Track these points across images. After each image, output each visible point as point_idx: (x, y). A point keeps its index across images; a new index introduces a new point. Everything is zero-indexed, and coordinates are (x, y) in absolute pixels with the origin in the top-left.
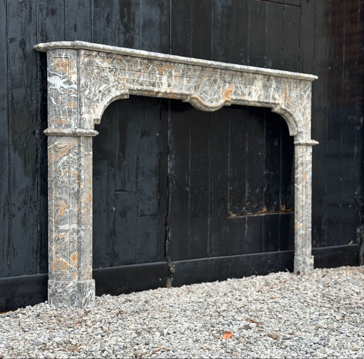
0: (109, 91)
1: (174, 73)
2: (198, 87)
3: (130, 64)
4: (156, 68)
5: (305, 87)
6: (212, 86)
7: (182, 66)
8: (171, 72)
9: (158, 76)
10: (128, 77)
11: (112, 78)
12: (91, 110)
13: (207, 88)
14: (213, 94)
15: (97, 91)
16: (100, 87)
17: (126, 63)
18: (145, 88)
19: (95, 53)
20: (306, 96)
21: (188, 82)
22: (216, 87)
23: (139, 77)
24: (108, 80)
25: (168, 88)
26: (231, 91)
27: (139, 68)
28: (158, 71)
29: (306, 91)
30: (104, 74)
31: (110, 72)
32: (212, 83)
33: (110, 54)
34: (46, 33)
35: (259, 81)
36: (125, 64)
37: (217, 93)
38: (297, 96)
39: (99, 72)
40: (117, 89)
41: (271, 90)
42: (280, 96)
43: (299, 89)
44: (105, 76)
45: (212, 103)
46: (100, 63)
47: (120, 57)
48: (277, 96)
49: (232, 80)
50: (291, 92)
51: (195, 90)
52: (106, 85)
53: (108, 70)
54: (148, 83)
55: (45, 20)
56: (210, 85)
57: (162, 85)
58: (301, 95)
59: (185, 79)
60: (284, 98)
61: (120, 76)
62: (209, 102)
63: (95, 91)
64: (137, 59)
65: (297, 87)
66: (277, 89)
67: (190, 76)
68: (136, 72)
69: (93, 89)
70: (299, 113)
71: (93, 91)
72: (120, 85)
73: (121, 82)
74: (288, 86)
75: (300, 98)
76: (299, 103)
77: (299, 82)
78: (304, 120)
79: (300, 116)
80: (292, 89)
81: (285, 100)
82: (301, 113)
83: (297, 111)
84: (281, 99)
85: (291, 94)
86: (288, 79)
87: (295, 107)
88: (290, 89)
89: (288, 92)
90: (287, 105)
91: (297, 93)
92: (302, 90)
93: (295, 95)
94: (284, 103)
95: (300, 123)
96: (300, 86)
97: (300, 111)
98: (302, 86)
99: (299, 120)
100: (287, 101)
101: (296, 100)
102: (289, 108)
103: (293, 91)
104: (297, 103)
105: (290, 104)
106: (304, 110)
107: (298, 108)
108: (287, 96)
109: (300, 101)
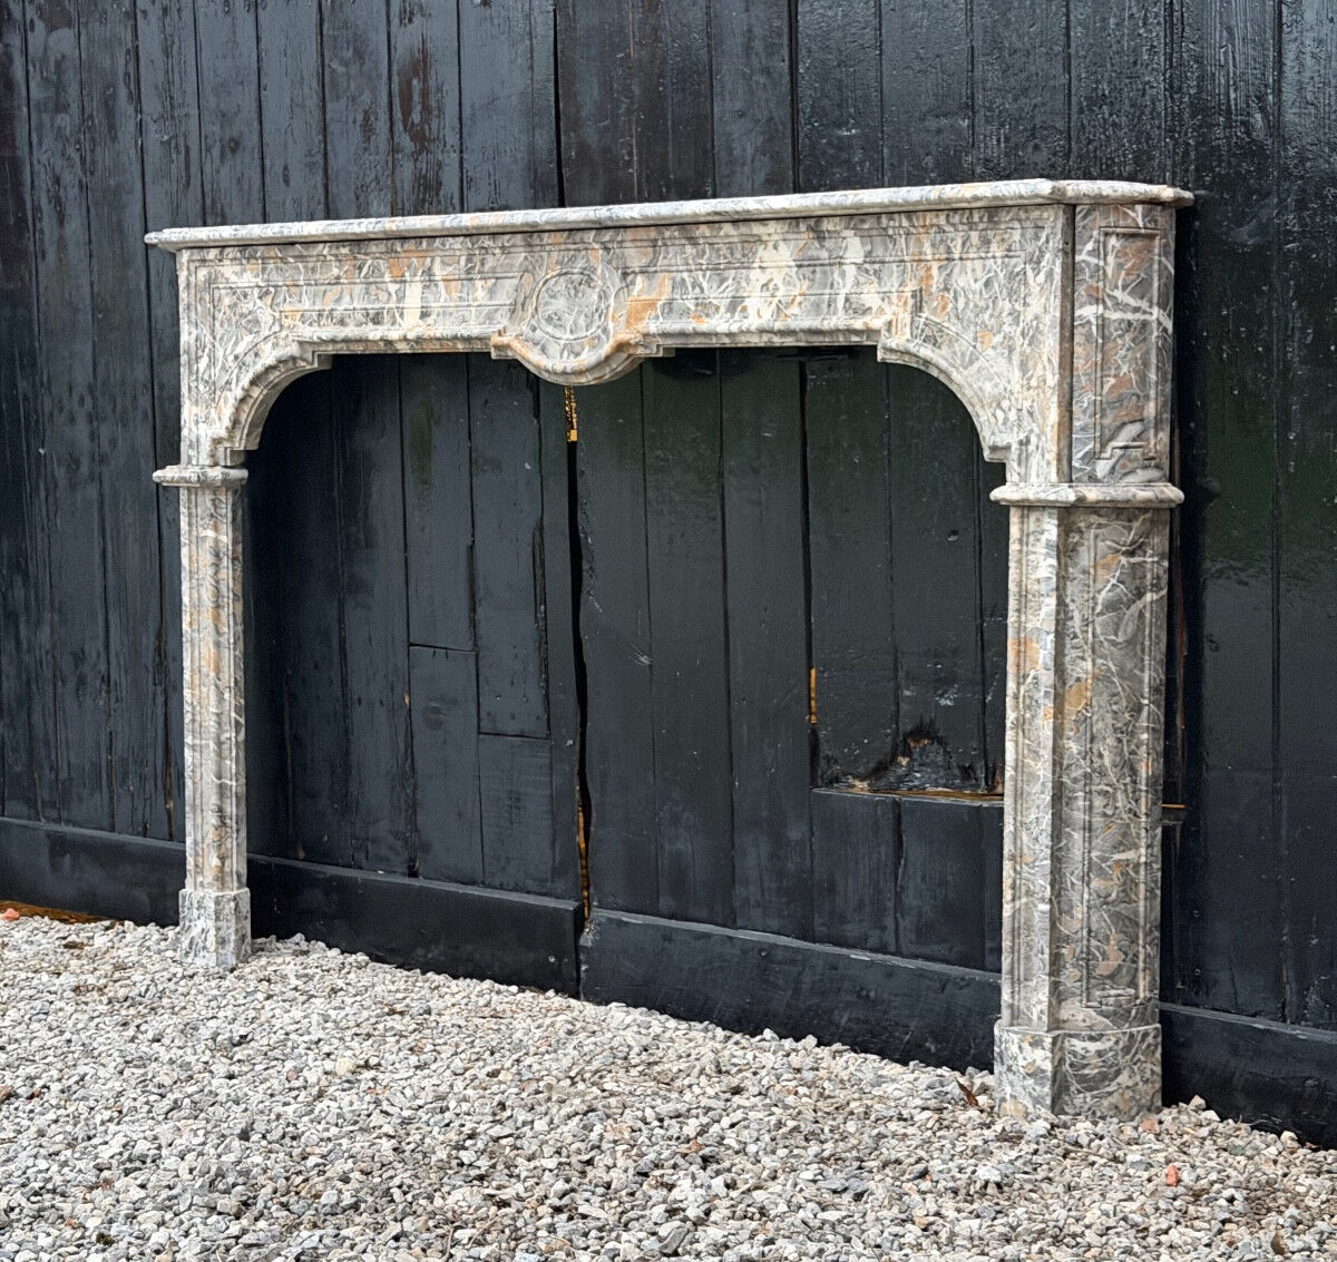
0: (256, 355)
1: (439, 272)
2: (523, 305)
3: (311, 265)
4: (382, 264)
5: (1037, 237)
6: (580, 295)
7: (457, 243)
8: (430, 269)
9: (393, 288)
10: (307, 305)
11: (266, 316)
12: (213, 410)
13: (560, 304)
14: (582, 321)
15: (231, 358)
16: (236, 344)
17: (300, 265)
18: (351, 331)
19: (213, 254)
20: (1041, 278)
21: (492, 292)
22: (595, 297)
23: (338, 300)
24: (257, 322)
25: (421, 322)
26: (652, 304)
27: (335, 271)
28: (391, 272)
29: (1042, 253)
30: (245, 307)
31: (260, 298)
32: (580, 284)
33: (250, 249)
34: (222, 209)
35: (775, 247)
36: (298, 268)
37: (596, 316)
38: (987, 284)
39: (235, 304)
40: (275, 345)
41: (843, 275)
42: (885, 296)
43: (996, 250)
44: (250, 313)
45: (577, 355)
46: (233, 278)
47: (275, 251)
48: (870, 298)
49: (653, 262)
50: (956, 270)
51: (511, 318)
52: (251, 337)
53: (256, 291)
54: (359, 316)
55: (218, 172)
56: (572, 292)
57: (402, 315)
58: (1011, 276)
59: (479, 284)
60: (911, 302)
61: (287, 307)
62: (566, 354)
63: (225, 358)
64: (321, 246)
65: (986, 242)
66: (872, 266)
67: (494, 270)
68: (329, 287)
69: (220, 354)
70: (1003, 361)
71: (221, 359)
72: (283, 334)
73: (286, 322)
74: (933, 245)
75: (1005, 291)
76: (1004, 314)
77: (985, 219)
78: (1029, 389)
79: (1005, 373)
80: (957, 256)
81: (918, 308)
82: (1016, 358)
83: (990, 352)
84: (894, 307)
85: (955, 276)
86: (917, 219)
87: (976, 333)
88: (945, 256)
89: (935, 271)
90: (928, 332)
91: (989, 272)
92: (1018, 253)
93: (976, 281)
94: (909, 322)
95: (1005, 404)
96: (1006, 236)
97: (1011, 350)
98: (1017, 236)
99: (996, 391)
100: (934, 311)
101: (982, 304)
102: (939, 340)
103: (969, 263)
104: (991, 316)
105: (946, 324)
106: (1030, 345)
107: (998, 339)
108: (934, 289)
109: (1007, 306)
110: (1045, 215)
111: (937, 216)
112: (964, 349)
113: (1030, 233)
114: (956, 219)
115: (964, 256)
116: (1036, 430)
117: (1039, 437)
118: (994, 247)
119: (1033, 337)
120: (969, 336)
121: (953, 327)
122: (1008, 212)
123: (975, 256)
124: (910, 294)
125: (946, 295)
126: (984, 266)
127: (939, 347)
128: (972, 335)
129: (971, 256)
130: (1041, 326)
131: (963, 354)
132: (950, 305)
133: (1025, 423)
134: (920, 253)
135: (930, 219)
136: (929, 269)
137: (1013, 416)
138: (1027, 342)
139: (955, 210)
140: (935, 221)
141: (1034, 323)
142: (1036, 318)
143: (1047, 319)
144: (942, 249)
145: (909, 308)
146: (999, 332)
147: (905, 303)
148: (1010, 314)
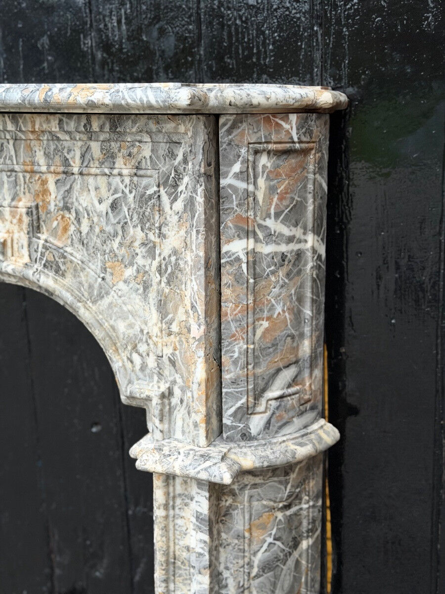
5: (173, 156)
20: (179, 205)
29: (178, 177)
38: (114, 206)
43: (123, 166)
50: (77, 187)
58: (143, 199)
60: (26, 220)
65: (109, 157)
70: (137, 299)
74: (47, 155)
75: (135, 217)
76: (137, 244)
77: (107, 128)
78: (170, 334)
79: (141, 312)
80: (76, 170)
81: (35, 228)
82: (152, 295)
83: (121, 285)
84: (8, 224)
85: (75, 193)
86: (25, 123)
87: (104, 263)
88: (61, 169)
89: (51, 186)
90: (48, 256)
91: (116, 191)
92: (149, 172)
93: (100, 202)
94: (26, 244)
95: (142, 348)
96: (135, 150)
97: (146, 287)
98: (147, 151)
99: (131, 332)
100: (54, 233)
101: (109, 229)
102: (63, 268)
103: (91, 180)
104: (121, 244)
105: (69, 249)
106: (169, 283)
107: (130, 272)
108: (52, 207)
109: (139, 235)
110: (182, 129)
111: (48, 121)
112: (91, 281)
113: (163, 148)
114: (71, 125)
115: (85, 171)
116: (179, 380)
117: (183, 390)
118: (119, 162)
119: (173, 273)
120: (95, 266)
121: (77, 254)
122: (134, 122)
123: (98, 171)
124: (24, 211)
125: (67, 215)
126: (109, 184)
127: (63, 275)
128: (100, 264)
129: (93, 171)
130: (181, 262)
131: (91, 287)
132: (72, 228)
133: (166, 372)
134: (33, 163)
135: (39, 123)
136: (44, 182)
137: (151, 362)
138: (164, 279)
139: (70, 115)
140: (45, 126)
141: (173, 259)
142: (175, 252)
143: (189, 257)
144: (58, 160)
145: (25, 226)
146: (131, 264)
147: (20, 221)
148: (143, 244)
